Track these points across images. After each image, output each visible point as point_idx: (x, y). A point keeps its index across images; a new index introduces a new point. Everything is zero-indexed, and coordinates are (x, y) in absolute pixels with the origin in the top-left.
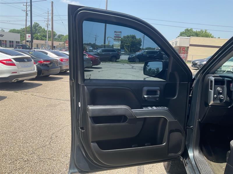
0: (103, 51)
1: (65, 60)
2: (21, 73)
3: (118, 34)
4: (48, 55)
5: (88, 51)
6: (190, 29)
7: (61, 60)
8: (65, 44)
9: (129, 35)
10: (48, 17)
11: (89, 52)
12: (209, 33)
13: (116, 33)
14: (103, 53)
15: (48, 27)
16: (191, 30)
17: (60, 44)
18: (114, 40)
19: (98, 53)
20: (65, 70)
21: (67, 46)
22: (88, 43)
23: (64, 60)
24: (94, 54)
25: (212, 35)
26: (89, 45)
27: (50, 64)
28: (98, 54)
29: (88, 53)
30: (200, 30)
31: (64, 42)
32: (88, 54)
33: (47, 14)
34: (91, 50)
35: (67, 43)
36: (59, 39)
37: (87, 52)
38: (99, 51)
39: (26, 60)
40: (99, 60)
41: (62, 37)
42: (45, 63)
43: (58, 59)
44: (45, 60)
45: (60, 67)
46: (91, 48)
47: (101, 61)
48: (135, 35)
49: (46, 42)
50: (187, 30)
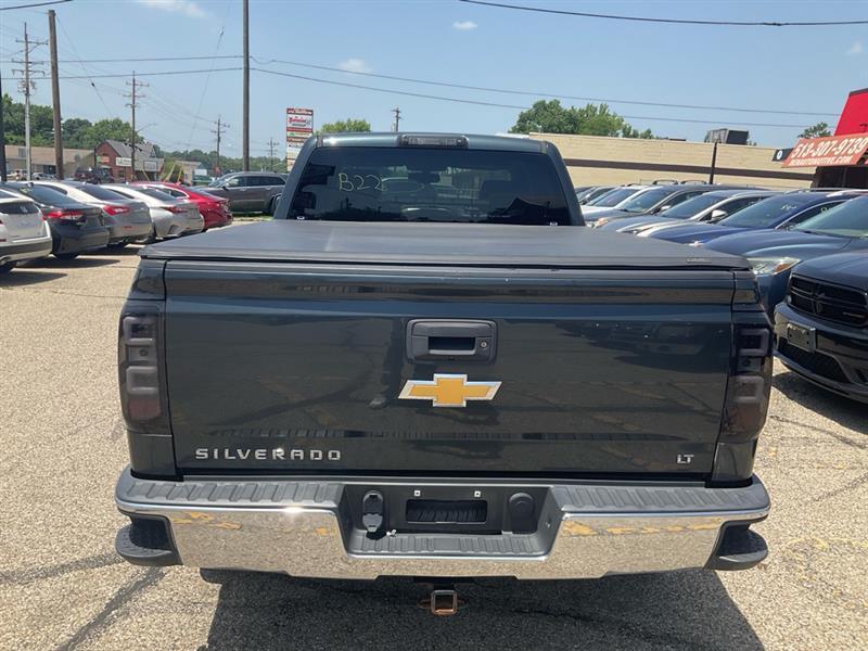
0: (243, 181)
1: (121, 210)
2: (16, 242)
3: (299, 117)
4: (68, 195)
5: (189, 181)
6: (551, 103)
7: (111, 210)
8: (98, 158)
9: (345, 122)
10: (27, 55)
11: (195, 184)
12: (614, 117)
13: (293, 116)
14: (243, 189)
15: (27, 94)
16: (555, 104)
17: (77, 158)
18: (289, 139)
19: (224, 187)
20: (122, 238)
21: (105, 163)
22: (190, 151)
23: (117, 210)
24: (212, 192)
25: (624, 123)
26: (195, 160)
27: (83, 220)
28: (225, 192)
29: (192, 188)
30: (584, 107)
31: (92, 151)
32: (188, 192)
33: (24, 44)
34: (201, 177)
35: (104, 155)
36: (68, 138)
37: (188, 185)
38: (229, 180)
39: (25, 210)
40: (226, 209)
41: (81, 130)
42: (68, 217)
43: (102, 207)
44: (68, 210)
45: (109, 229)
46: (204, 172)
47: (235, 215)
48: (368, 122)
49: (22, 152)
50: (541, 107)
